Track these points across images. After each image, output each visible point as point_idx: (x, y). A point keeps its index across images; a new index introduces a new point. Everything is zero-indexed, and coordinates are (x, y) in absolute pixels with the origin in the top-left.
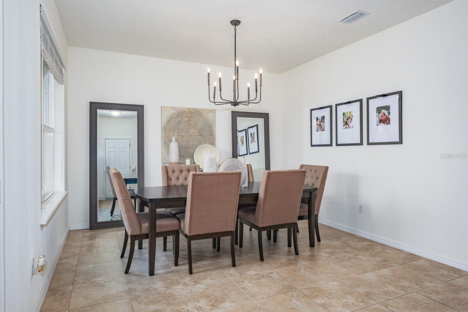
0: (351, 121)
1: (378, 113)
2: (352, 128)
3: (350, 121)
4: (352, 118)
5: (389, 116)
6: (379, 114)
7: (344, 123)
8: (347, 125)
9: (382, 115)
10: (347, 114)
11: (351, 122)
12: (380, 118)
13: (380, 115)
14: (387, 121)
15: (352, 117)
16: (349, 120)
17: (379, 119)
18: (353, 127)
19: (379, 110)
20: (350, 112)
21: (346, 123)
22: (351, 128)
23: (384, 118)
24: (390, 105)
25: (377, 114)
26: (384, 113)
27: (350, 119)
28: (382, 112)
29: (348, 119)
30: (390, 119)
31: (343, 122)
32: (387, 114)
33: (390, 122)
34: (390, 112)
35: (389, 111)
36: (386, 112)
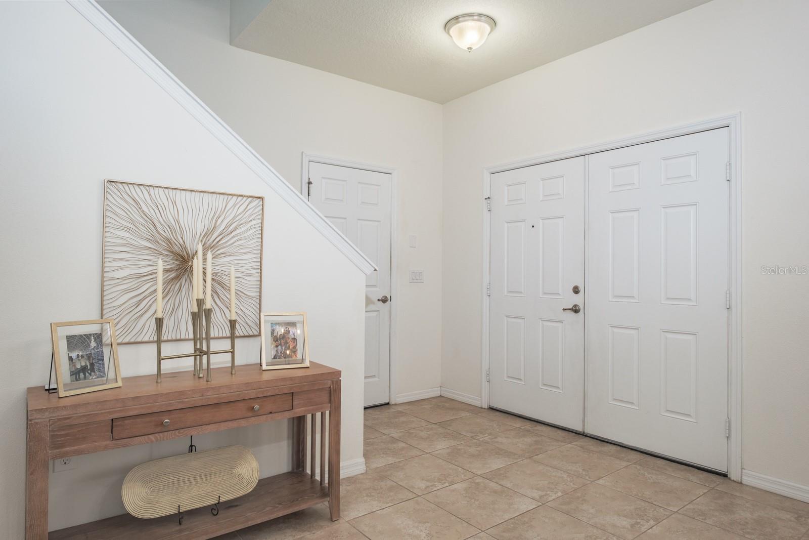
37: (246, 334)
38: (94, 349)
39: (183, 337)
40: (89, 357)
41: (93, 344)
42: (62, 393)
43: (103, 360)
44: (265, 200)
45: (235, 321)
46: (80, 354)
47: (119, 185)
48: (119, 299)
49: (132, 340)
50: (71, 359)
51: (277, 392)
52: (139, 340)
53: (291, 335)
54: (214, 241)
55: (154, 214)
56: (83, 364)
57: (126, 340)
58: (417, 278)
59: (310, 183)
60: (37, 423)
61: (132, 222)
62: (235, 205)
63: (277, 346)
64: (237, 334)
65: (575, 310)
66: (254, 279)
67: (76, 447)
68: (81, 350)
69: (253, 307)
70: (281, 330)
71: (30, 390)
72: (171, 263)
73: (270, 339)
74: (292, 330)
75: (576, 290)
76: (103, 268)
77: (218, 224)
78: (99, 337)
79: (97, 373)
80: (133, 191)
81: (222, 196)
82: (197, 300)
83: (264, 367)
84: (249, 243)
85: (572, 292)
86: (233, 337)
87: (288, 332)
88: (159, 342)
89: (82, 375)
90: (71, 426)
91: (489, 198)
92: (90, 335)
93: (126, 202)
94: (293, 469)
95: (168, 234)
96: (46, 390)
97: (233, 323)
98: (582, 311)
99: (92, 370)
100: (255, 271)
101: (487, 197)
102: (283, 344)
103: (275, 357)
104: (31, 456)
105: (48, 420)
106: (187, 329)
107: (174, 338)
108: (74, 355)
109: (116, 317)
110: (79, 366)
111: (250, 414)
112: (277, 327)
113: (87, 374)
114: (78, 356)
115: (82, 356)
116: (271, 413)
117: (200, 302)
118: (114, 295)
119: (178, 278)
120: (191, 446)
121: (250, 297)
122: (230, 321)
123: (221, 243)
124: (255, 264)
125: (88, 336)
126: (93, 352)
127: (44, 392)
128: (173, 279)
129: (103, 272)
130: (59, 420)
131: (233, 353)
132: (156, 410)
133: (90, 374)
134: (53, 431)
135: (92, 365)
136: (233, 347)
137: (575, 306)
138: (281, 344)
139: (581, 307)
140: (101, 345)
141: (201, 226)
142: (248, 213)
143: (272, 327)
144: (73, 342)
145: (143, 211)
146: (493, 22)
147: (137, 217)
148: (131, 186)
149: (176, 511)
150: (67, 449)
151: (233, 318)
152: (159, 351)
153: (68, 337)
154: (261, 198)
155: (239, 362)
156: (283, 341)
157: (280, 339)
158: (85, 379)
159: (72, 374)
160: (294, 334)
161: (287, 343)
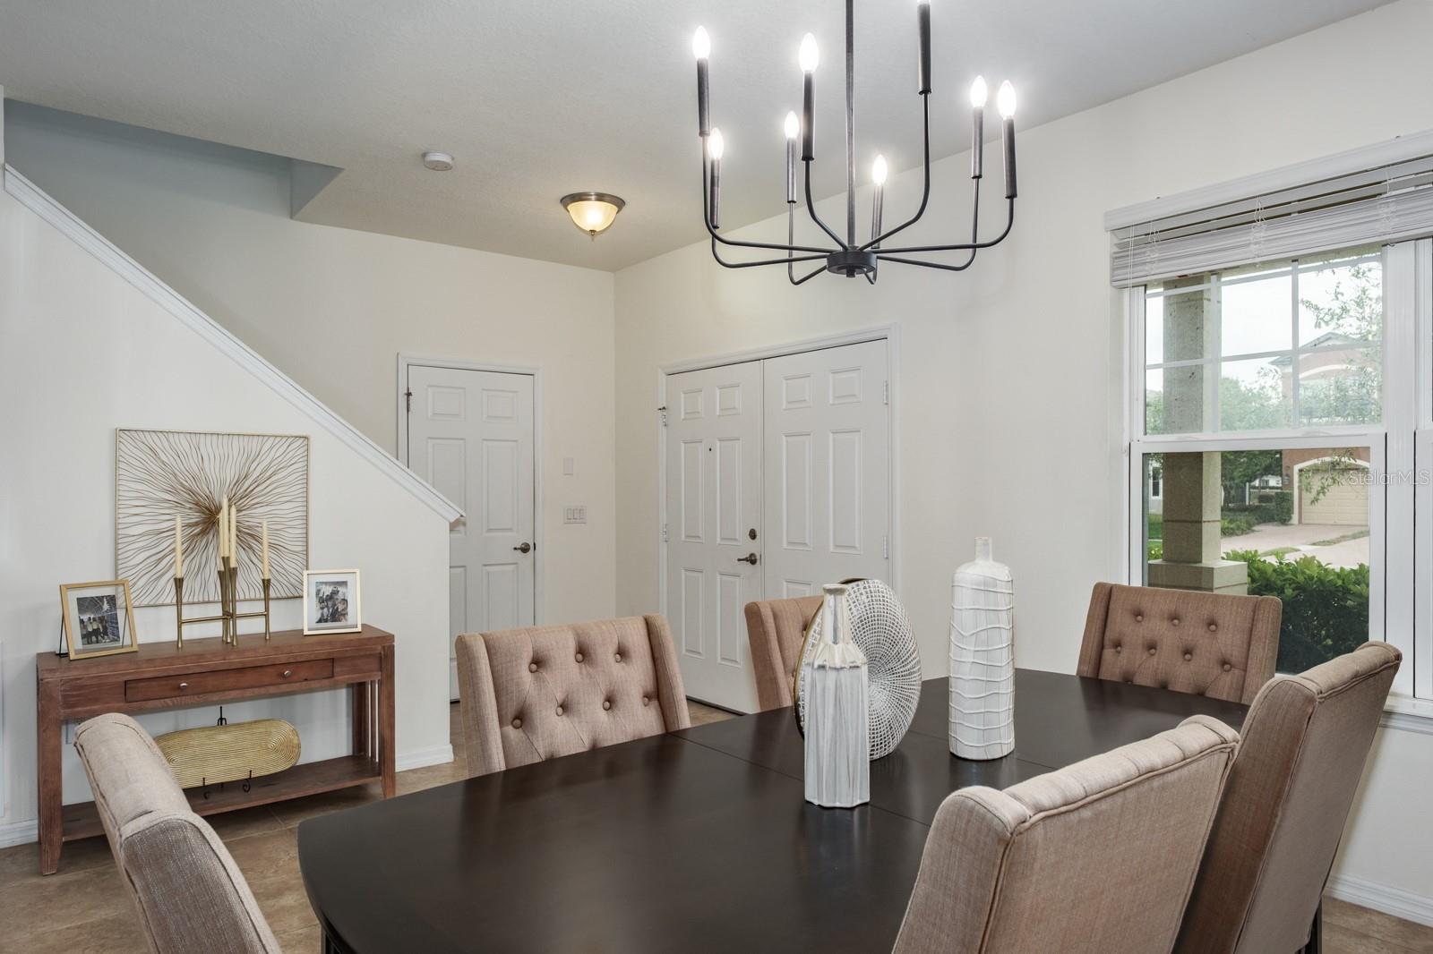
37: (290, 595)
38: (106, 612)
39: (211, 599)
40: (101, 620)
41: (106, 606)
42: (72, 656)
43: (117, 623)
44: (311, 440)
45: (269, 580)
46: (92, 617)
47: (134, 433)
48: (136, 558)
49: (152, 603)
50: (82, 621)
51: (312, 657)
52: (160, 602)
53: (340, 596)
54: (246, 491)
55: (175, 464)
56: (95, 627)
57: (145, 603)
58: (576, 516)
59: (409, 394)
60: (48, 682)
61: (149, 473)
62: (271, 448)
63: (322, 608)
64: (272, 595)
65: (752, 560)
66: (300, 531)
67: (88, 708)
68: (93, 613)
69: (298, 563)
70: (327, 590)
71: (40, 656)
72: (195, 517)
73: (315, 600)
74: (341, 589)
75: (753, 535)
76: (116, 524)
77: (252, 469)
78: (112, 600)
79: (111, 636)
80: (149, 439)
81: (256, 438)
82: (223, 558)
83: (306, 633)
84: (290, 490)
85: (748, 537)
86: (267, 599)
87: (335, 593)
88: (179, 603)
89: (94, 638)
90: (82, 687)
91: (664, 408)
92: (103, 597)
93: (141, 450)
94: (354, 752)
95: (190, 483)
96: (57, 655)
97: (266, 584)
98: (758, 562)
99: (105, 633)
100: (301, 522)
101: (661, 407)
102: (330, 605)
103: (320, 621)
104: (42, 715)
105: (59, 679)
106: (214, 591)
107: (201, 600)
108: (85, 617)
109: (132, 577)
110: (90, 629)
111: (280, 681)
112: (324, 586)
113: (100, 638)
114: (90, 618)
115: (94, 619)
116: (306, 680)
117: (226, 560)
118: (129, 553)
119: (204, 533)
120: (221, 719)
121: (295, 553)
122: (263, 581)
123: (255, 491)
124: (300, 514)
125: (101, 599)
126: (105, 614)
127: (54, 657)
128: (198, 534)
129: (116, 529)
130: (71, 680)
131: (267, 616)
132: (172, 673)
133: (103, 638)
134: (64, 691)
135: (105, 628)
136: (267, 609)
137: (752, 555)
138: (327, 606)
139: (758, 557)
140: (116, 609)
141: (230, 475)
142: (289, 455)
143: (317, 586)
144: (84, 604)
145: (163, 462)
146: (619, 203)
147: (155, 467)
148: (146, 434)
149: (201, 784)
150: (80, 709)
151: (266, 578)
152: (179, 614)
153: (78, 599)
154: (306, 438)
155: (275, 627)
156: (330, 604)
157: (327, 600)
158: (97, 642)
159: (84, 637)
160: (344, 594)
161: (334, 605)
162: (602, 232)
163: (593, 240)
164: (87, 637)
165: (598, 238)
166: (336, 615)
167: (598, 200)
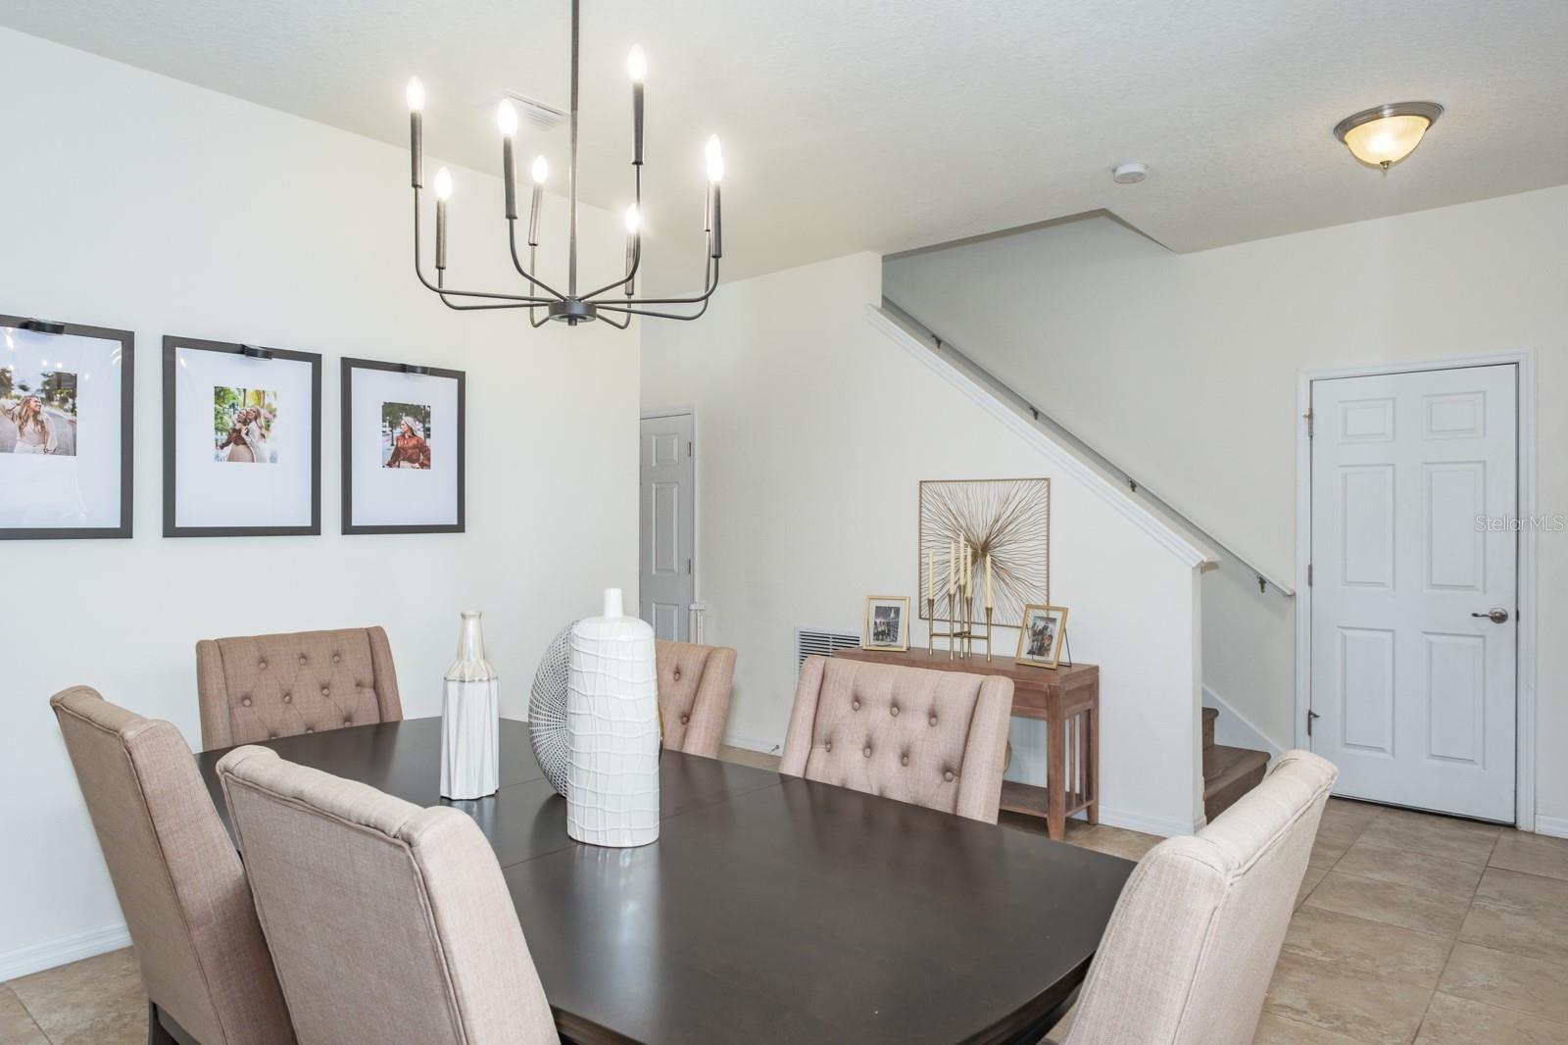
0: (264, 431)
1: (387, 424)
2: (268, 465)
3: (258, 430)
4: (268, 421)
5: (428, 440)
6: (393, 426)
7: (224, 437)
8: (242, 448)
9: (403, 436)
10: (241, 398)
11: (263, 436)
12: (395, 443)
13: (398, 432)
14: (422, 457)
15: (270, 416)
16: (253, 425)
17: (392, 445)
18: (273, 459)
19: (392, 413)
20: (260, 395)
21: (236, 438)
22: (262, 460)
23: (410, 444)
24: (429, 407)
25: (385, 427)
26: (411, 429)
27: (262, 421)
28: (403, 422)
29: (245, 422)
30: (429, 450)
31: (217, 429)
32: (421, 434)
33: (429, 459)
34: (429, 430)
35: (427, 426)
36: (418, 427)
40: (888, 624)
41: (892, 615)
42: (864, 647)
44: (1053, 483)
45: (991, 609)
47: (930, 484)
50: (876, 623)
53: (1048, 632)
56: (884, 629)
61: (938, 515)
62: (1019, 490)
63: (1034, 641)
64: (993, 623)
66: (1043, 568)
70: (1041, 624)
74: (1050, 626)
76: (920, 553)
77: (1003, 512)
81: (1009, 483)
82: (960, 586)
83: (1017, 661)
84: (1033, 529)
86: (989, 625)
87: (1045, 628)
88: (931, 619)
89: (881, 637)
93: (935, 497)
97: (989, 612)
99: (889, 634)
100: (1042, 559)
103: (1030, 653)
110: (880, 630)
115: (884, 623)
117: (962, 588)
118: (926, 577)
122: (987, 609)
123: (1005, 531)
124: (1041, 551)
125: (890, 608)
131: (988, 640)
133: (887, 637)
135: (889, 631)
136: (989, 633)
138: (1037, 640)
141: (989, 515)
142: (1033, 497)
143: (1035, 620)
144: (881, 611)
145: (946, 506)
148: (936, 484)
151: (989, 606)
152: (931, 629)
153: (877, 607)
154: (1047, 480)
155: (995, 651)
156: (1040, 638)
157: (1038, 634)
158: (883, 640)
159: (875, 634)
160: (1051, 631)
161: (1043, 639)
162: (1399, 161)
163: (1385, 174)
164: (878, 635)
165: (1391, 171)
166: (1041, 649)
167: (1395, 115)
